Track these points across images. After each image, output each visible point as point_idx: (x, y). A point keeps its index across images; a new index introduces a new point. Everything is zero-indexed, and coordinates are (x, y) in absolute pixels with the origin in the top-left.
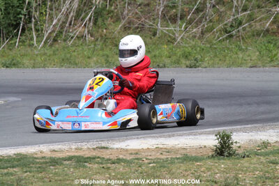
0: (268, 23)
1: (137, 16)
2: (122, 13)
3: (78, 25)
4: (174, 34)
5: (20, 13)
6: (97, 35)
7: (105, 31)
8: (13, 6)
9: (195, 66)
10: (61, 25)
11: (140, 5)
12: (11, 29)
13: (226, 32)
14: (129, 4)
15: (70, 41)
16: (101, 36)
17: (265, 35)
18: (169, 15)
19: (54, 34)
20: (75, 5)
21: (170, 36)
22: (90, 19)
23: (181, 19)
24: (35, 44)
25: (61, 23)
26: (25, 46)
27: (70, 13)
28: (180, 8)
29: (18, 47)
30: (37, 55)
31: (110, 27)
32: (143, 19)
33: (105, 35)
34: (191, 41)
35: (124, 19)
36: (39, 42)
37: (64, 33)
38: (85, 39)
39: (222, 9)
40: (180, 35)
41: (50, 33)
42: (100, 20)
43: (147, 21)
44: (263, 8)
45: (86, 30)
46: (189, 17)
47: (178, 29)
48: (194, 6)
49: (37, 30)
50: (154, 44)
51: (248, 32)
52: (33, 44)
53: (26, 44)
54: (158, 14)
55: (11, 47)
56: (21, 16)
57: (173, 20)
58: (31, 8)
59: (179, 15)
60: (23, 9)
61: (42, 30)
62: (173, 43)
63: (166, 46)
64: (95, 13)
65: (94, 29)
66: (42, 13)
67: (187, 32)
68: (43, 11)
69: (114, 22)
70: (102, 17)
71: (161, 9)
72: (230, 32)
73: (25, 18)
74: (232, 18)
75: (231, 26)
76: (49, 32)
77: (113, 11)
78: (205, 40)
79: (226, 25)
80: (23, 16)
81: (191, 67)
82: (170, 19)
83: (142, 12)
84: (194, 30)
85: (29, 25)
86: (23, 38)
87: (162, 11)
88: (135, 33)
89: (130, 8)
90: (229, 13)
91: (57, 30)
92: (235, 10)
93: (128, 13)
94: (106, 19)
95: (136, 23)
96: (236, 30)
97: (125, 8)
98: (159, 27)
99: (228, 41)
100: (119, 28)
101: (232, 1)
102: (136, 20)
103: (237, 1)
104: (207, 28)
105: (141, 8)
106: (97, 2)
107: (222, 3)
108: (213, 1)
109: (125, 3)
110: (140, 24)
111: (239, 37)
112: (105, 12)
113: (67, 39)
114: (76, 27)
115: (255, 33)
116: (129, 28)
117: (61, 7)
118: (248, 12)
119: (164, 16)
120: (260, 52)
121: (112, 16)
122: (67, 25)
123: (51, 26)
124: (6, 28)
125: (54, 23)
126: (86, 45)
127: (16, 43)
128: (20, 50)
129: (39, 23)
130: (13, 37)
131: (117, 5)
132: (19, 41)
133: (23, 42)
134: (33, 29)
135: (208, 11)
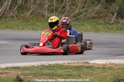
0: (93, 14)
1: (37, 9)
2: (30, 7)
3: (11, 12)
6: (19, 17)
7: (22, 15)
11: (38, 4)
13: (75, 17)
15: (7, 18)
17: (92, 19)
18: (51, 9)
20: (10, 3)
22: (16, 9)
23: (55, 11)
25: (3, 11)
27: (8, 6)
28: (55, 6)
31: (25, 13)
33: (23, 17)
35: (31, 10)
37: (5, 15)
38: (14, 18)
39: (74, 7)
42: (20, 10)
43: (41, 11)
44: (91, 7)
45: (15, 14)
46: (59, 10)
47: (54, 15)
48: (61, 5)
50: (45, 21)
51: (85, 17)
54: (45, 8)
57: (52, 11)
59: (54, 9)
64: (18, 7)
65: (18, 14)
69: (26, 11)
70: (21, 9)
71: (47, 6)
72: (77, 17)
74: (78, 11)
75: (77, 15)
77: (26, 7)
79: (75, 14)
83: (38, 7)
88: (36, 16)
89: (33, 5)
90: (76, 9)
91: (2, 14)
92: (79, 8)
93: (33, 7)
94: (23, 10)
95: (37, 12)
96: (80, 16)
97: (31, 5)
98: (46, 14)
99: (76, 21)
100: (29, 14)
101: (78, 4)
102: (36, 11)
103: (80, 4)
104: (67, 15)
105: (38, 6)
106: (19, 3)
107: (73, 5)
108: (69, 4)
109: (31, 3)
110: (38, 12)
111: (81, 19)
112: (23, 7)
113: (6, 17)
114: (10, 13)
115: (88, 18)
116: (33, 14)
117: (3, 4)
118: (85, 9)
119: (48, 9)
120: (91, 26)
121: (25, 9)
122: (6, 12)
125: (0, 11)
126: (14, 20)
131: (28, 4)
135: (67, 8)
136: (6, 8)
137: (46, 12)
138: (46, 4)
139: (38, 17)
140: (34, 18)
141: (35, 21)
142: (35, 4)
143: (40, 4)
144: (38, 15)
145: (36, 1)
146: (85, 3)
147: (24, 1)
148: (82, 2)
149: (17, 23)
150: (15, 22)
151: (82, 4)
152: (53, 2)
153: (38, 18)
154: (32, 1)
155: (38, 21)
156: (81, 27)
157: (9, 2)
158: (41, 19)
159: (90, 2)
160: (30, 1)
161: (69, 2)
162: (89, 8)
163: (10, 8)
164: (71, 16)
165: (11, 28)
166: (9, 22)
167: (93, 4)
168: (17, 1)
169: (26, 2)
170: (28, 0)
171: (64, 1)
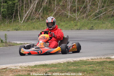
0: (112, 13)
1: (60, 10)
2: (54, 9)
3: (37, 14)
5: (13, 9)
6: (44, 18)
7: (47, 16)
8: (11, 7)
12: (10, 15)
13: (96, 16)
16: (46, 18)
17: (111, 17)
19: (27, 17)
20: (35, 6)
21: (74, 18)
22: (41, 11)
23: (77, 11)
25: (30, 13)
27: (33, 8)
28: (76, 7)
31: (50, 14)
34: (82, 20)
35: (55, 11)
37: (31, 17)
38: (40, 19)
39: (94, 7)
40: (78, 17)
42: (45, 12)
43: (64, 12)
44: (110, 6)
45: (40, 16)
46: (81, 10)
48: (82, 6)
49: (20, 16)
50: (68, 21)
51: (105, 16)
52: (19, 22)
53: (16, 21)
54: (68, 9)
55: (10, 22)
57: (74, 11)
58: (18, 7)
59: (76, 10)
61: (22, 16)
62: (75, 21)
63: (72, 22)
64: (43, 9)
65: (43, 15)
67: (80, 16)
69: (50, 12)
70: (46, 10)
71: (69, 7)
72: (97, 16)
73: (15, 11)
74: (98, 10)
75: (98, 14)
76: (25, 16)
77: (50, 8)
78: (88, 19)
79: (96, 13)
80: (14, 11)
82: (73, 11)
83: (62, 8)
84: (83, 15)
85: (17, 14)
87: (70, 8)
88: (60, 16)
89: (57, 7)
90: (97, 8)
91: (28, 16)
92: (99, 7)
93: (56, 9)
94: (48, 11)
96: (100, 15)
97: (55, 7)
98: (69, 14)
99: (97, 19)
100: (53, 15)
101: (98, 4)
103: (100, 4)
104: (88, 15)
105: (61, 7)
106: (44, 5)
107: (94, 4)
108: (90, 4)
109: (55, 5)
110: (61, 13)
111: (101, 18)
112: (47, 9)
113: (33, 19)
115: (107, 16)
116: (57, 15)
117: (29, 7)
118: (104, 8)
119: (71, 10)
120: (111, 24)
121: (50, 10)
122: (32, 14)
123: (26, 14)
124: (8, 15)
125: (27, 13)
126: (40, 21)
127: (12, 21)
128: (14, 24)
129: (21, 13)
130: (11, 19)
131: (52, 6)
132: (13, 21)
133: (15, 20)
134: (19, 16)
135: (88, 8)
136: (32, 11)
137: (69, 12)
138: (68, 5)
140: (58, 19)
141: (59, 21)
142: (58, 5)
143: (63, 6)
144: (62, 16)
145: (59, 3)
146: (104, 3)
147: (48, 4)
148: (102, 2)
149: (43, 24)
150: (41, 23)
151: (102, 4)
152: (75, 3)
153: (62, 18)
154: (56, 3)
155: (62, 22)
156: (101, 25)
157: (34, 4)
158: (65, 19)
159: (109, 2)
160: (54, 3)
161: (89, 2)
162: (108, 7)
163: (36, 11)
164: (92, 15)
165: (37, 28)
166: (35, 23)
167: (112, 3)
168: (42, 3)
169: (50, 4)
170: (52, 2)
171: (85, 1)
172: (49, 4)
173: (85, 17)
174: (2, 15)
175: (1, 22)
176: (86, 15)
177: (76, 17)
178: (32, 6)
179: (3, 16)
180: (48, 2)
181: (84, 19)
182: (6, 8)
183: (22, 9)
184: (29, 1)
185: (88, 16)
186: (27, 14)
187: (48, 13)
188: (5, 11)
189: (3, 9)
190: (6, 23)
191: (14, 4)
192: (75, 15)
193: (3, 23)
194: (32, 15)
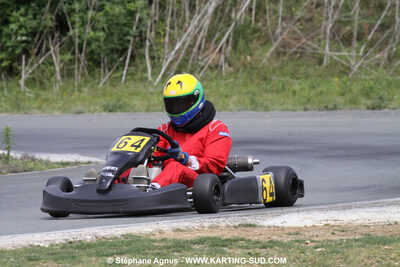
1: (295, 36)
2: (274, 33)
3: (211, 50)
4: (348, 62)
5: (127, 34)
7: (249, 58)
8: (117, 24)
9: (379, 107)
10: (187, 50)
11: (299, 20)
12: (116, 56)
14: (283, 19)
15: (199, 73)
16: (244, 65)
18: (341, 35)
19: (177, 64)
20: (207, 22)
21: (342, 65)
22: (228, 41)
23: (358, 39)
24: (150, 78)
25: (185, 47)
26: (134, 80)
27: (200, 30)
28: (356, 24)
29: (125, 82)
30: (152, 94)
31: (258, 53)
32: (304, 40)
33: (250, 64)
34: (373, 72)
35: (276, 40)
36: (155, 75)
37: (190, 62)
38: (221, 70)
40: (357, 62)
41: (171, 62)
42: (241, 42)
43: (309, 43)
45: (222, 57)
46: (370, 37)
47: (354, 54)
48: (376, 20)
49: (152, 58)
50: (320, 76)
52: (146, 78)
53: (136, 77)
54: (325, 33)
55: (115, 82)
56: (128, 38)
57: (347, 41)
58: (144, 25)
59: (355, 34)
60: (131, 27)
61: (159, 58)
62: (348, 75)
63: (336, 79)
64: (235, 32)
65: (234, 56)
66: (159, 33)
67: (367, 58)
68: (160, 30)
69: (261, 45)
70: (244, 38)
71: (330, 26)
73: (134, 41)
76: (170, 60)
77: (260, 30)
78: (393, 69)
80: (131, 39)
81: (373, 109)
82: (342, 40)
83: (302, 30)
84: (378, 56)
85: (141, 51)
86: (133, 69)
87: (331, 31)
88: (292, 59)
89: (284, 25)
91: (181, 57)
93: (282, 32)
94: (251, 41)
95: (294, 45)
97: (277, 24)
100: (268, 54)
102: (293, 42)
105: (301, 25)
106: (238, 17)
109: (278, 17)
110: (299, 47)
112: (249, 31)
113: (196, 69)
114: (207, 53)
116: (284, 54)
117: (186, 24)
119: (334, 36)
121: (259, 36)
122: (195, 50)
123: (173, 52)
124: (107, 55)
125: (177, 48)
126: (222, 78)
127: (121, 76)
128: (127, 87)
129: (154, 48)
130: (118, 67)
131: (266, 21)
132: (127, 74)
133: (133, 74)
134: (147, 57)
135: (396, 27)
136: (195, 38)
137: (327, 48)
138: (327, 19)
139: (299, 62)
140: (286, 68)
141: (288, 78)
142: (290, 18)
143: (307, 20)
144: (301, 57)
145: (294, 9)
147: (254, 13)
150: (223, 82)
152: (350, 11)
153: (300, 66)
154: (281, 9)
155: (298, 79)
157: (203, 15)
158: (310, 70)
160: (275, 12)
163: (209, 38)
166: (204, 83)
168: (230, 11)
169: (261, 13)
170: (267, 7)
171: (386, 5)
172: (256, 13)
173: (383, 63)
174: (86, 55)
175: (83, 80)
176: (386, 54)
177: (353, 63)
178: (195, 22)
179: (89, 60)
180: (254, 7)
181: (381, 69)
182: (103, 29)
183: (158, 33)
184: (187, 4)
185: (394, 57)
186: (177, 52)
187: (254, 45)
188: (97, 40)
189: (92, 34)
190: (101, 85)
191: (132, 14)
192: (346, 54)
193: (89, 85)
194: (192, 56)
